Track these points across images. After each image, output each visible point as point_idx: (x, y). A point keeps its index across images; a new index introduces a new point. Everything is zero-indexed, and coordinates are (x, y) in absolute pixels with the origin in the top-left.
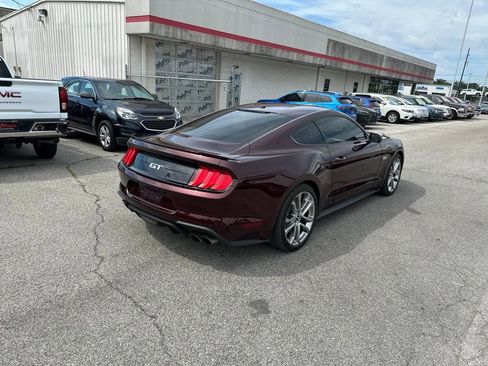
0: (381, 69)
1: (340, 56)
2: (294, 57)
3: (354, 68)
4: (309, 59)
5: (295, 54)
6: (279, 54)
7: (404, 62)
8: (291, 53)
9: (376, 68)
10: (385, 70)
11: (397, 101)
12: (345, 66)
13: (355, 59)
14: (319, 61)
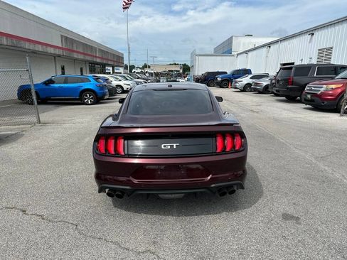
0: (96, 57)
1: (71, 48)
2: (39, 48)
3: (81, 57)
4: (51, 50)
5: (40, 46)
6: (27, 46)
7: (107, 52)
8: (37, 45)
9: (94, 56)
10: (99, 58)
11: (117, 79)
12: (75, 55)
13: (81, 50)
14: (58, 52)
